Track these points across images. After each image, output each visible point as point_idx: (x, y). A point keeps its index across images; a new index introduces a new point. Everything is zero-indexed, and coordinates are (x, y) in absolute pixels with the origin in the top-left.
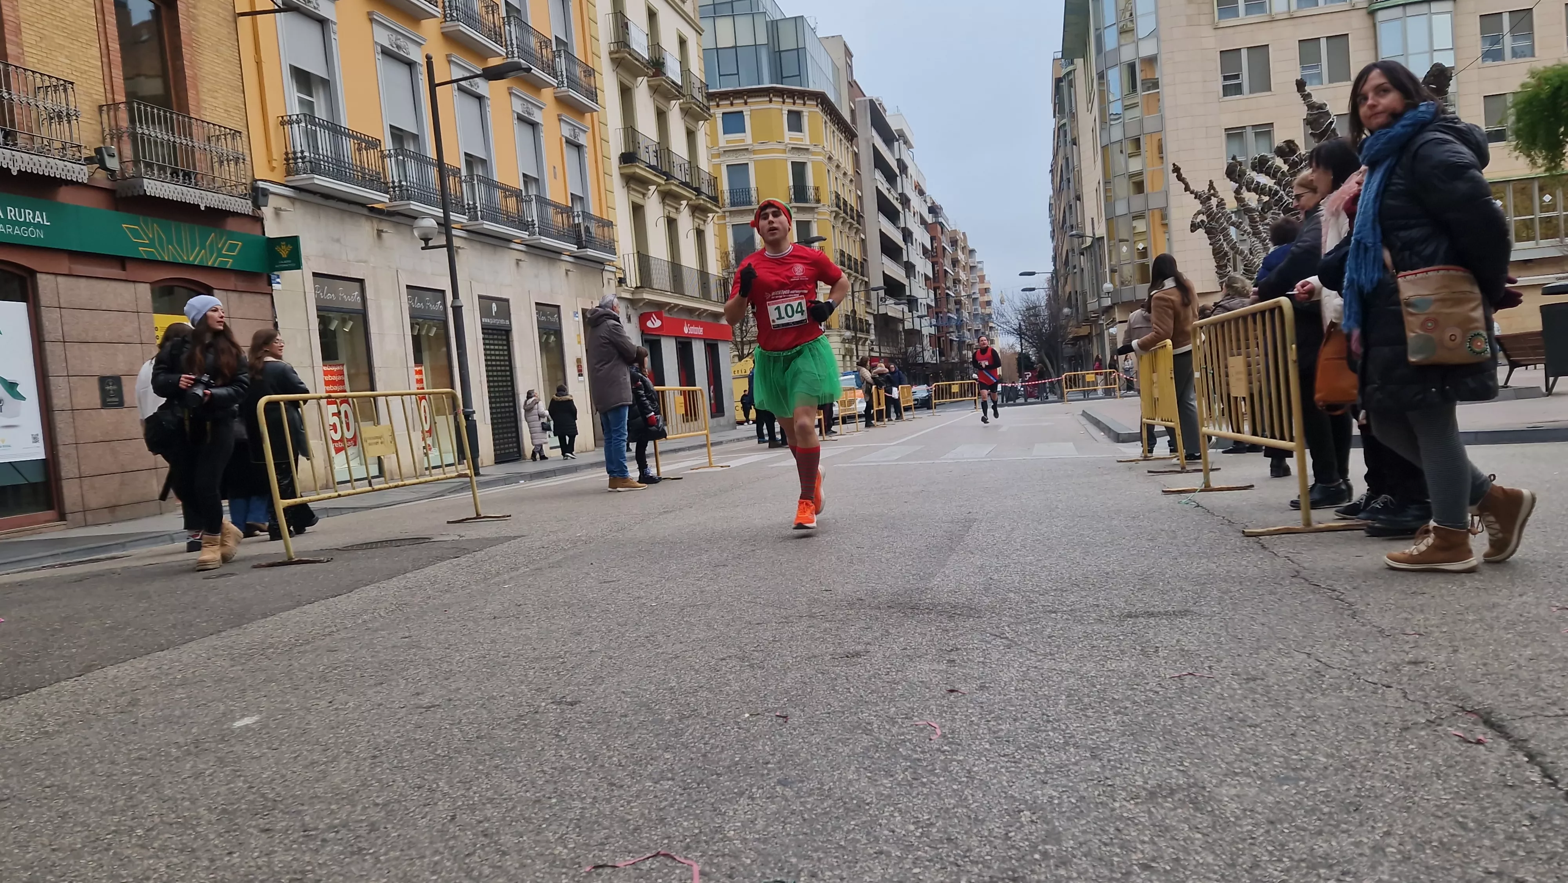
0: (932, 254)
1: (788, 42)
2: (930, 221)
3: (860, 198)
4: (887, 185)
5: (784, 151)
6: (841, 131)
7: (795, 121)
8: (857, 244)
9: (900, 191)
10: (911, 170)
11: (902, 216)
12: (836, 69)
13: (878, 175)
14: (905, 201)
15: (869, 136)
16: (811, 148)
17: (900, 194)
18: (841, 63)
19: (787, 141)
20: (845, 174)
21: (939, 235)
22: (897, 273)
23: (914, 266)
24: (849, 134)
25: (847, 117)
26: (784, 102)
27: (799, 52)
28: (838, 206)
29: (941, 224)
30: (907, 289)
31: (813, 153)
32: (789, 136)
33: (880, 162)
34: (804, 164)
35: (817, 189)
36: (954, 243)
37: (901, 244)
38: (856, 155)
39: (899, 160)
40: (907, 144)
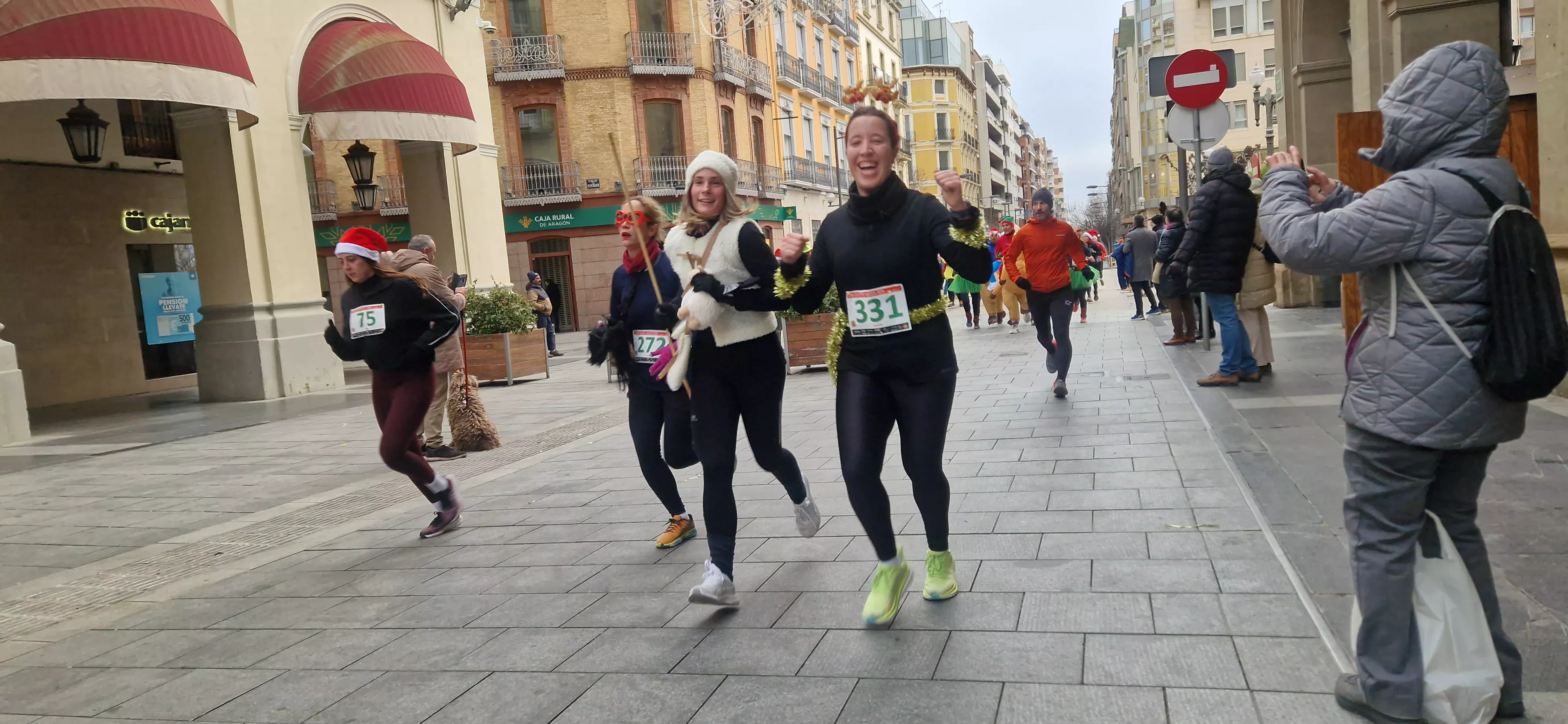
1: (935, 35)
2: (1021, 136)
3: (975, 129)
4: (994, 119)
5: (932, 107)
6: (966, 87)
7: (940, 87)
8: (975, 162)
9: (1002, 119)
10: (1009, 103)
11: (1003, 138)
12: (963, 44)
13: (989, 113)
14: (1004, 126)
15: (983, 87)
16: (950, 104)
17: (1002, 122)
18: (966, 40)
19: (934, 100)
20: (969, 116)
21: (1027, 145)
24: (970, 88)
25: (970, 78)
26: (933, 75)
27: (943, 41)
28: (966, 141)
29: (1028, 137)
30: (1006, 188)
31: (951, 107)
32: (935, 97)
33: (990, 104)
34: (944, 114)
35: (953, 131)
36: (1037, 148)
37: (1002, 157)
39: (1001, 98)
40: (1006, 83)
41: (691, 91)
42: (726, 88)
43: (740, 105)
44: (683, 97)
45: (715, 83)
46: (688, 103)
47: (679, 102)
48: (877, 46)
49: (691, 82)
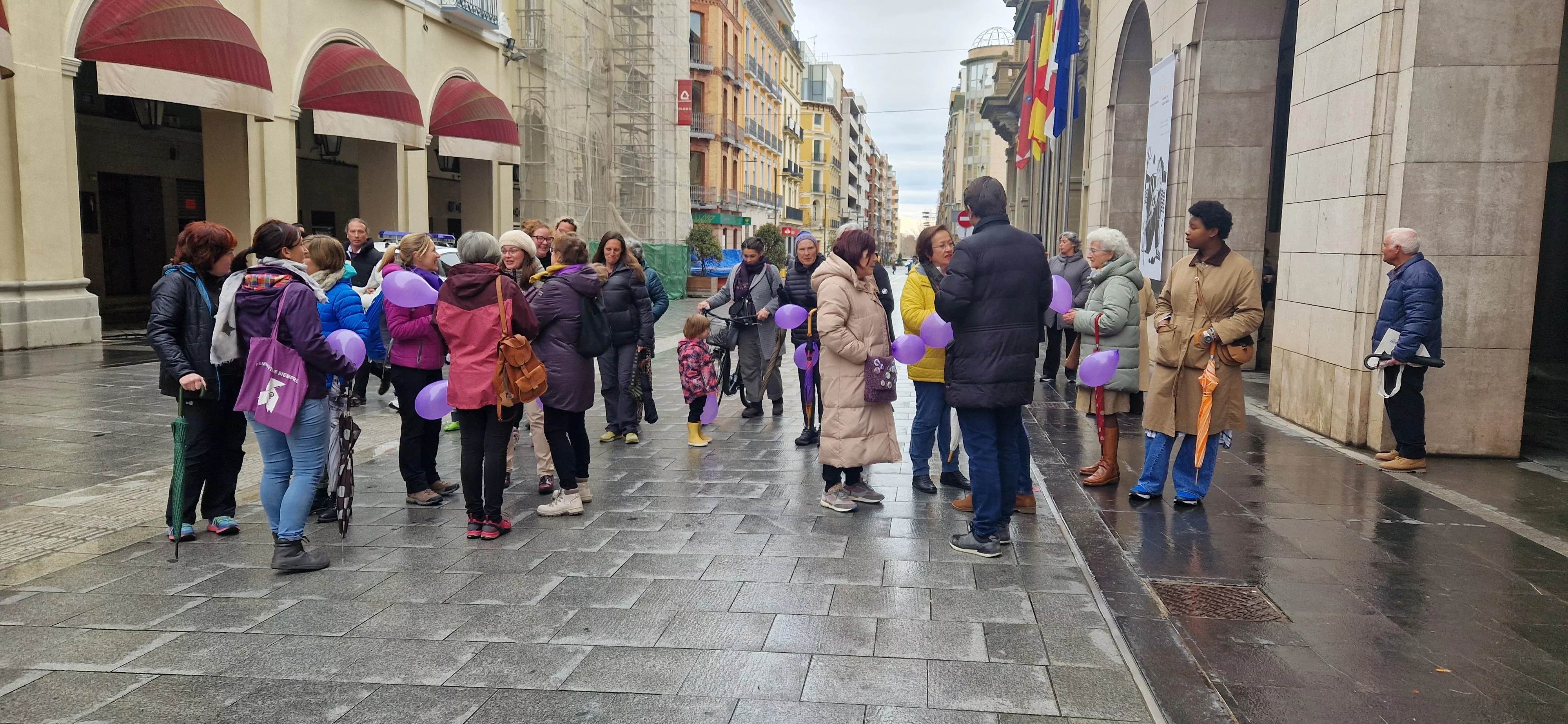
0: (869, 178)
1: (817, 77)
2: (869, 155)
3: (840, 153)
4: (854, 144)
5: (811, 135)
6: (836, 120)
7: (818, 120)
8: (838, 181)
9: (859, 144)
10: (864, 130)
11: (858, 158)
12: (836, 85)
13: (851, 140)
14: (860, 148)
15: (848, 118)
16: (825, 134)
17: (859, 146)
18: (839, 80)
19: (813, 129)
20: (837, 143)
21: (874, 163)
22: (852, 191)
23: (860, 187)
24: (840, 120)
25: (840, 112)
26: (814, 110)
27: (822, 81)
28: (833, 162)
29: (876, 156)
30: (857, 200)
31: (825, 136)
32: (814, 126)
33: (851, 131)
34: (819, 141)
35: (825, 155)
36: (881, 164)
37: (857, 176)
38: (841, 129)
39: (859, 125)
40: (863, 112)
41: (710, 148)
42: (726, 145)
43: (729, 154)
44: (705, 151)
45: (722, 143)
46: (708, 155)
47: (704, 154)
48: (790, 100)
49: (711, 142)
